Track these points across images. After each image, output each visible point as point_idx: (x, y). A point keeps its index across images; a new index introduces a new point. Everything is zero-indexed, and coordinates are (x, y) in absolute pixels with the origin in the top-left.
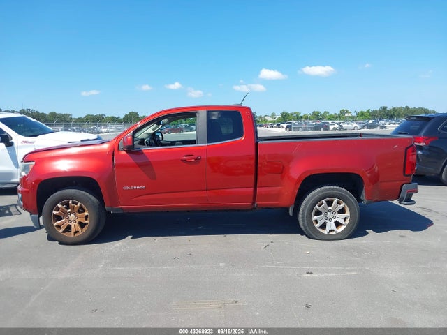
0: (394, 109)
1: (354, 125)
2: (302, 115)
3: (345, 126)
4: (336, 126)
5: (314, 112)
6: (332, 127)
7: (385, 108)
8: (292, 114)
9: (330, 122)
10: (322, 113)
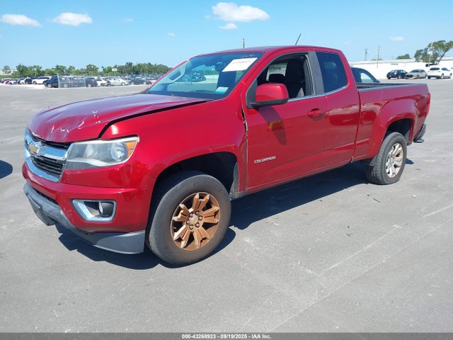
0: (139, 65)
1: (121, 81)
2: (43, 69)
3: (112, 81)
4: (104, 82)
5: (57, 66)
6: (99, 83)
7: (131, 64)
8: (31, 68)
9: (96, 78)
10: (68, 67)
